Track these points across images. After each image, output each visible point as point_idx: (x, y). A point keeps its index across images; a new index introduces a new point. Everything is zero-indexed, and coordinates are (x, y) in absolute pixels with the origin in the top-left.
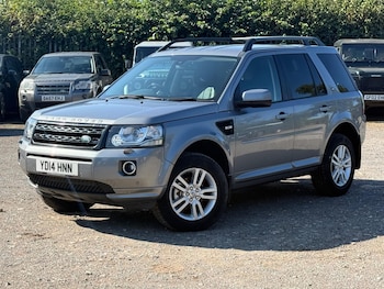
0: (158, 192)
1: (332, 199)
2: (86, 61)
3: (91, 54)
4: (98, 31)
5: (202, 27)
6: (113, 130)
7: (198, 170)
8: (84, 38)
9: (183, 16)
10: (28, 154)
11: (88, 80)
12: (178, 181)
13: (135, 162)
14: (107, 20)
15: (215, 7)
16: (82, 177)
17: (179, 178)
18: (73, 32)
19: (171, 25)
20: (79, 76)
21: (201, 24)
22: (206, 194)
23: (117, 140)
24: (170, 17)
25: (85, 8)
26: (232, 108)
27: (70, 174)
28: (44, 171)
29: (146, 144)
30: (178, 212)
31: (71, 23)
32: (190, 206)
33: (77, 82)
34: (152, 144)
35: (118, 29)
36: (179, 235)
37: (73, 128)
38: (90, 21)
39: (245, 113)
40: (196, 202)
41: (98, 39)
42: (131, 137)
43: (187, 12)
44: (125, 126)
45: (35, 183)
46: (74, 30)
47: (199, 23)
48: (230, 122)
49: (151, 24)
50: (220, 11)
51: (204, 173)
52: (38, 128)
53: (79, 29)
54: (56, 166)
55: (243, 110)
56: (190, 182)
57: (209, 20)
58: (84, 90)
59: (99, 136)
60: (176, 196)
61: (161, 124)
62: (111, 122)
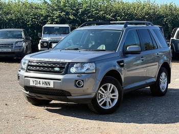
0: (93, 96)
1: (160, 98)
2: (20, 33)
3: (22, 30)
4: (23, 19)
5: (72, 18)
6: (71, 65)
7: (110, 84)
8: (16, 22)
9: (63, 13)
10: (25, 77)
11: (21, 42)
12: (101, 90)
13: (83, 81)
14: (27, 14)
15: (78, 9)
16: (56, 88)
17: (101, 88)
18: (11, 20)
19: (57, 17)
20: (17, 40)
21: (71, 17)
22: (113, 96)
23: (73, 70)
24: (57, 13)
25: (16, 8)
26: (122, 55)
27: (49, 86)
28: (34, 85)
29: (88, 72)
30: (100, 105)
31: (10, 15)
32: (106, 102)
33: (17, 42)
34: (90, 72)
35: (32, 18)
36: (101, 116)
37: (50, 64)
38: (19, 14)
39: (127, 57)
40: (109, 100)
41: (23, 23)
42: (79, 68)
43: (64, 11)
44: (77, 63)
45: (27, 91)
46: (11, 18)
47: (70, 16)
48: (122, 62)
49: (48, 16)
50: (80, 10)
51: (113, 86)
52: (29, 64)
53: (14, 18)
54: (41, 83)
55: (127, 55)
56: (106, 90)
57: (75, 15)
58: (20, 47)
59: (64, 68)
60: (99, 97)
61: (94, 62)
62: (70, 61)
